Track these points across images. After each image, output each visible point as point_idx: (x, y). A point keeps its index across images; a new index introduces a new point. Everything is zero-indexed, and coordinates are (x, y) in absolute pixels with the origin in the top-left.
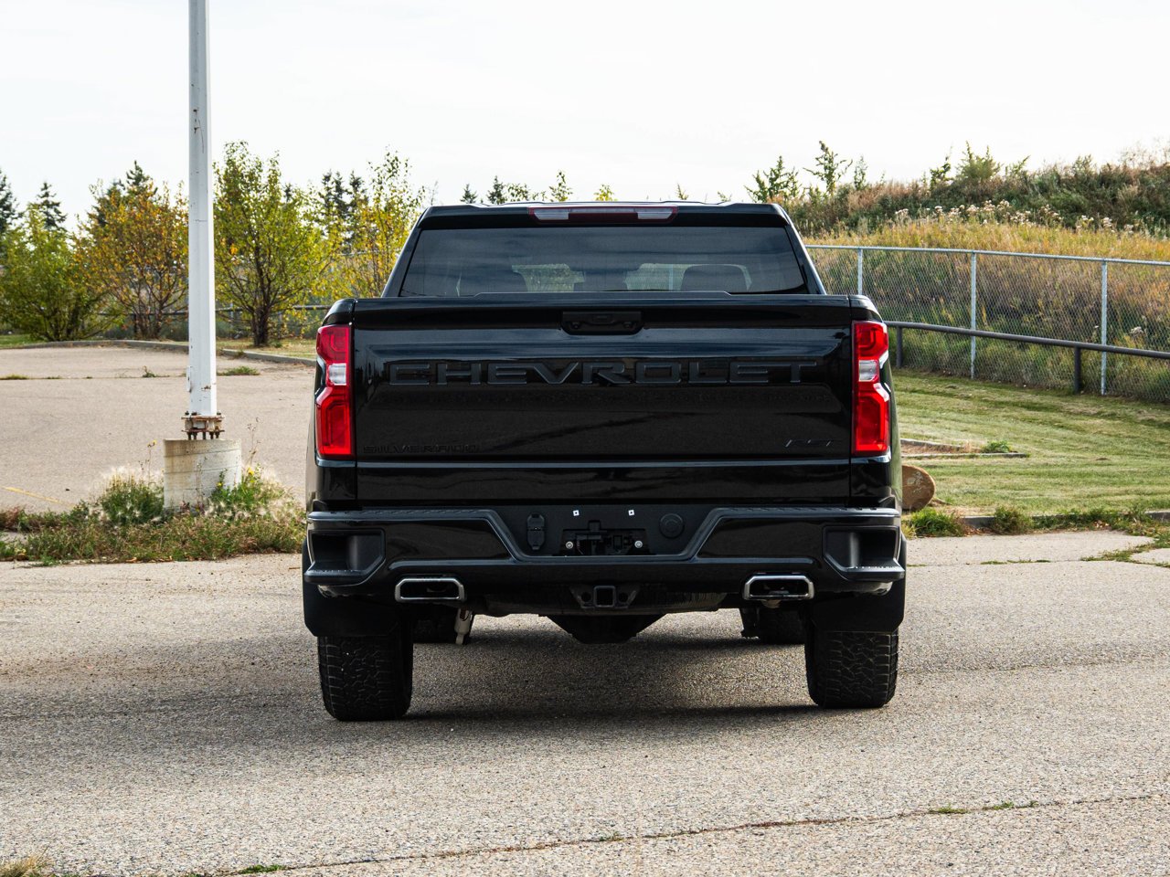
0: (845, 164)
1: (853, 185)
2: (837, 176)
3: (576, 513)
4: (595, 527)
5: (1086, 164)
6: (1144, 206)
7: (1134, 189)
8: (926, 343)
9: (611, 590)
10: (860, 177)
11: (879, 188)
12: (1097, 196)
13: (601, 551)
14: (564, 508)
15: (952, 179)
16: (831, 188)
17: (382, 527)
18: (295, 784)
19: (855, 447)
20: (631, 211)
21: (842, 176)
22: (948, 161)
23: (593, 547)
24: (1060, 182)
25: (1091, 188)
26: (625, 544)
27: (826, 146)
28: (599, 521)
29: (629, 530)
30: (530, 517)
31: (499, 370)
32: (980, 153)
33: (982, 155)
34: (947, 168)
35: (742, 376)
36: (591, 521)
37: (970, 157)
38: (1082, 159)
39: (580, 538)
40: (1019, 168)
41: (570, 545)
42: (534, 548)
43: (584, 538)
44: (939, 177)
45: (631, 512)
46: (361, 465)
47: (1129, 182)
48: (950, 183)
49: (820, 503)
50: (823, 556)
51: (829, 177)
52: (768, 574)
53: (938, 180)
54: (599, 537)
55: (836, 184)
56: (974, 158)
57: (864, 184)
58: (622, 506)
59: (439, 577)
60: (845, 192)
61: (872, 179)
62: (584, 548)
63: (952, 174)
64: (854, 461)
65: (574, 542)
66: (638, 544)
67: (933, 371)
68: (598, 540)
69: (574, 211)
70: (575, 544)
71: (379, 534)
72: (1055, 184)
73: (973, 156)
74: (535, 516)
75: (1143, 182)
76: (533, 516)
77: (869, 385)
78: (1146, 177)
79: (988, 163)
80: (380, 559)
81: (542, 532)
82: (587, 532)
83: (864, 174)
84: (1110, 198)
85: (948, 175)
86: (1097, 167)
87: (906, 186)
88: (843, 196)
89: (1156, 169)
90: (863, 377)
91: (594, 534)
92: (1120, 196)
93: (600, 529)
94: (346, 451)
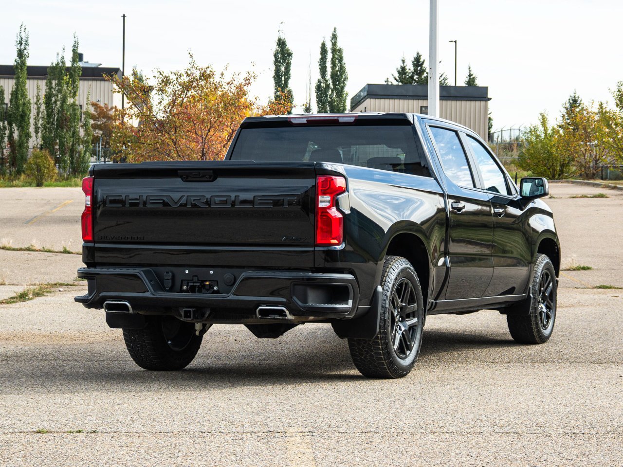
3: (187, 272)
4: (195, 279)
9: (190, 311)
13: (200, 291)
14: (181, 269)
17: (95, 275)
18: (95, 393)
19: (316, 242)
23: (196, 289)
28: (197, 276)
29: (211, 281)
30: (165, 273)
31: (151, 200)
35: (260, 204)
36: (194, 276)
39: (191, 284)
41: (185, 287)
42: (167, 289)
43: (192, 284)
45: (212, 272)
46: (97, 245)
49: (308, 270)
50: (291, 298)
52: (267, 306)
54: (199, 284)
58: (208, 269)
59: (120, 301)
62: (192, 290)
64: (317, 249)
65: (187, 286)
66: (216, 288)
68: (198, 286)
69: (310, 119)
71: (94, 279)
74: (167, 273)
77: (324, 210)
80: (96, 291)
81: (170, 281)
82: (193, 281)
90: (321, 205)
91: (196, 282)
93: (198, 280)
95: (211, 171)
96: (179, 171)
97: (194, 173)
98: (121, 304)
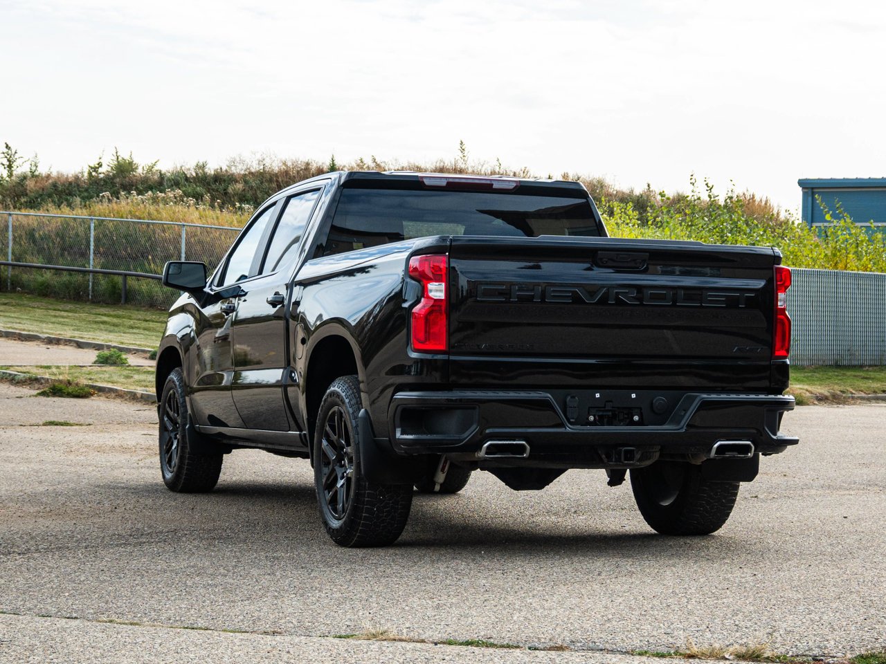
0: (23, 160)
1: (29, 174)
2: (15, 167)
3: (598, 395)
4: (609, 406)
5: (203, 167)
6: (247, 198)
7: (239, 186)
8: (144, 288)
9: (633, 451)
10: (34, 168)
11: (48, 177)
12: (213, 190)
13: (610, 424)
14: (590, 391)
15: (104, 173)
16: (10, 175)
17: (478, 403)
19: (774, 353)
20: (489, 182)
21: (19, 167)
22: (101, 161)
23: (605, 420)
24: (187, 179)
25: (208, 184)
26: (626, 418)
27: (9, 145)
28: (612, 401)
29: (630, 408)
30: (569, 397)
31: (554, 291)
32: (125, 155)
33: (127, 158)
34: (100, 165)
35: (710, 301)
36: (607, 401)
37: (118, 158)
38: (201, 164)
39: (598, 413)
40: (152, 167)
41: (591, 418)
42: (572, 420)
43: (601, 413)
44: (95, 171)
45: (634, 396)
46: (452, 358)
47: (236, 181)
48: (102, 176)
50: (764, 428)
51: (10, 166)
52: (727, 440)
53: (94, 174)
54: (610, 413)
55: (14, 173)
56: (120, 159)
57: (37, 173)
58: (628, 391)
59: (514, 440)
60: (24, 178)
61: (42, 170)
62: (600, 421)
63: (104, 169)
64: (773, 362)
65: (594, 416)
66: (636, 418)
67: (151, 307)
68: (608, 415)
69: (451, 180)
70: (594, 417)
71: (474, 408)
72: (183, 180)
73: (119, 157)
75: (246, 182)
76: (572, 397)
77: (783, 311)
78: (248, 178)
79: (131, 163)
80: (474, 426)
81: (577, 409)
82: (603, 409)
83: (37, 167)
84: (222, 192)
85: (100, 170)
86: (211, 170)
87: (70, 175)
88: (22, 180)
89: (252, 173)
90: (779, 305)
91: (608, 411)
92: (230, 190)
93: (612, 407)
94: (443, 348)
95: (648, 254)
96: (599, 252)
97: (621, 256)
98: (516, 444)
